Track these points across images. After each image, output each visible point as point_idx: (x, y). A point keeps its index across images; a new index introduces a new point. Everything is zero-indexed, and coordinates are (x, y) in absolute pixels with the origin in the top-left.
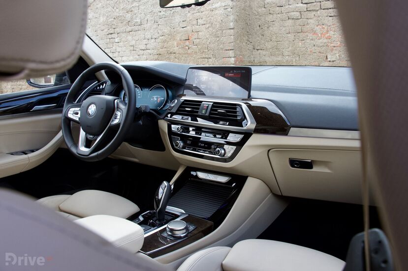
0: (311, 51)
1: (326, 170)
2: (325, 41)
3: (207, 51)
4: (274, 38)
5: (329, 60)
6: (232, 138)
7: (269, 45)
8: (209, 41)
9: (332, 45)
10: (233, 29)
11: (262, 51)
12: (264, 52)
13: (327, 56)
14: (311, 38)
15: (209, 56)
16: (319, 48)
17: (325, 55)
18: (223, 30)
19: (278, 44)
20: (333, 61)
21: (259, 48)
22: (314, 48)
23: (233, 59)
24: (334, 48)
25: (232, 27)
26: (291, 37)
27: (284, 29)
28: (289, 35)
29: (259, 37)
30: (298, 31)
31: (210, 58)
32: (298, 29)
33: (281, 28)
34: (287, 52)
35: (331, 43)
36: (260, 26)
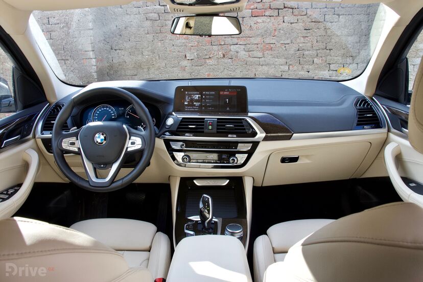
0: (170, 51)
1: (307, 161)
2: (183, 41)
3: (63, 52)
4: (132, 38)
5: (188, 58)
6: (241, 147)
7: (127, 45)
8: (65, 42)
9: (190, 45)
10: (92, 29)
11: (120, 51)
12: (123, 53)
13: (186, 56)
14: (170, 38)
15: (67, 58)
16: (178, 48)
17: (184, 54)
18: (81, 30)
19: (136, 44)
20: (191, 60)
21: (117, 48)
22: (173, 47)
23: (94, 60)
24: (192, 48)
25: (91, 28)
26: (150, 37)
27: (142, 29)
28: (148, 35)
29: (116, 36)
30: (157, 32)
31: (67, 60)
32: (157, 30)
33: (139, 28)
34: (146, 52)
35: (189, 43)
36: (116, 26)
